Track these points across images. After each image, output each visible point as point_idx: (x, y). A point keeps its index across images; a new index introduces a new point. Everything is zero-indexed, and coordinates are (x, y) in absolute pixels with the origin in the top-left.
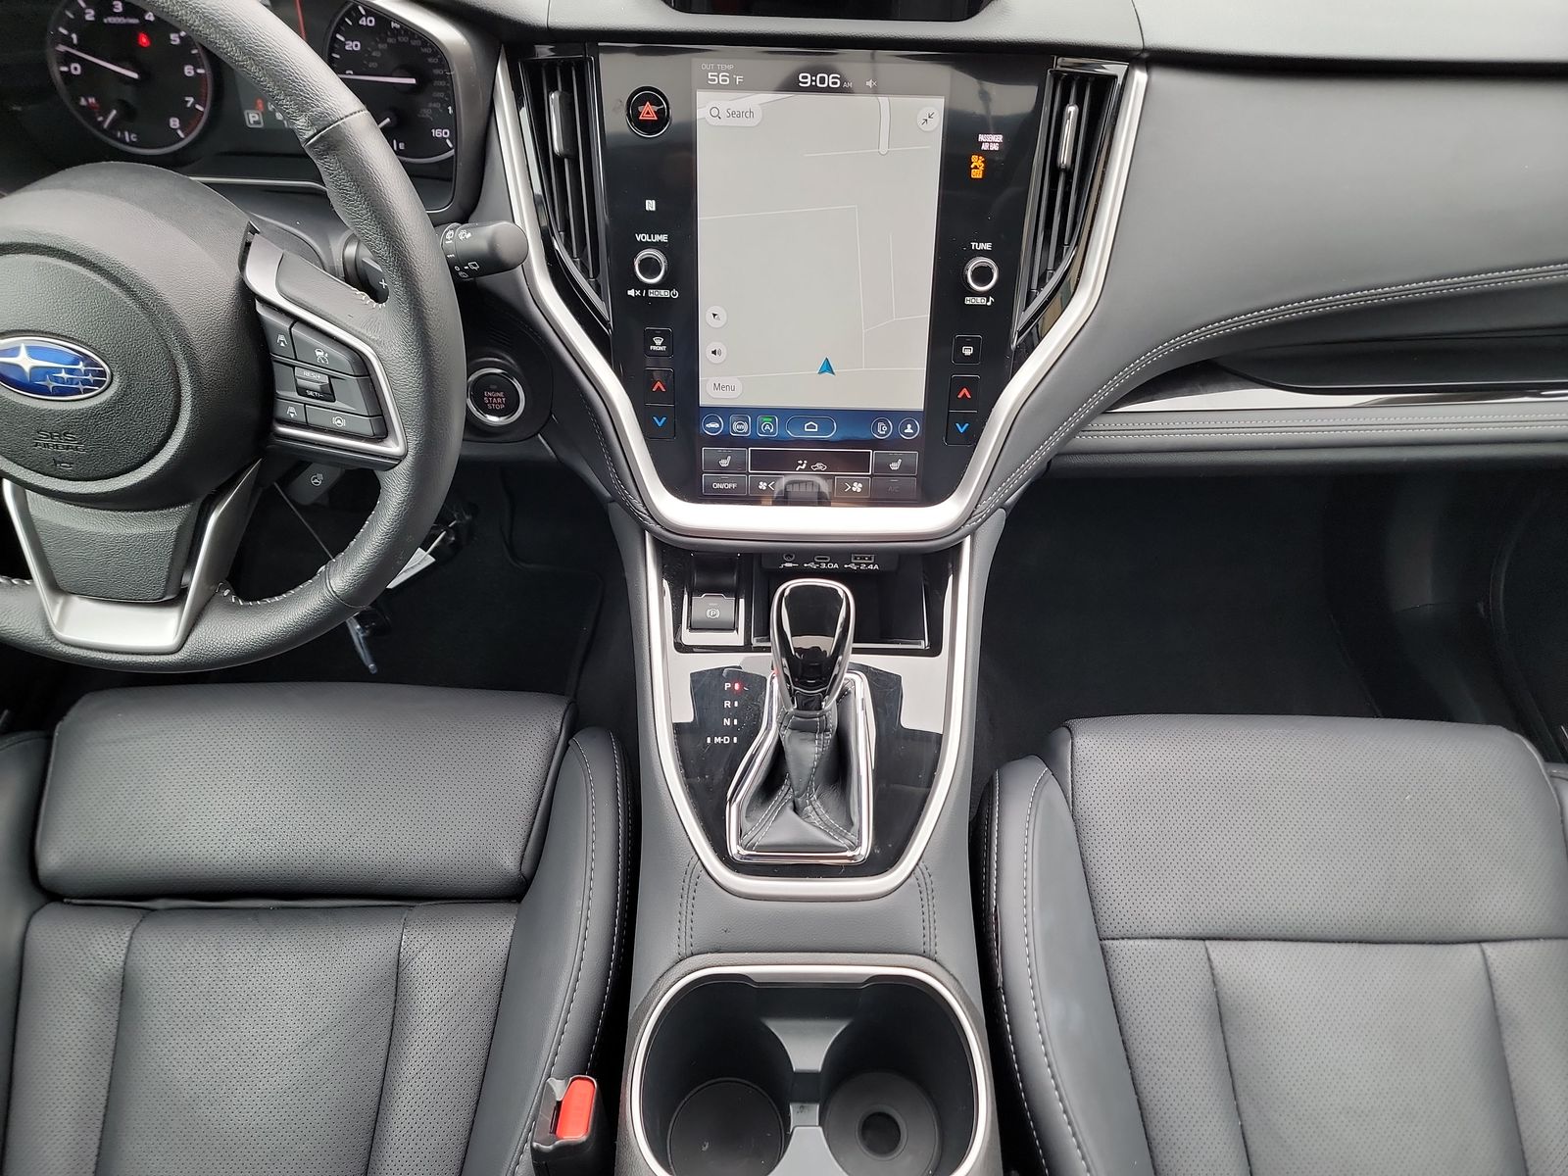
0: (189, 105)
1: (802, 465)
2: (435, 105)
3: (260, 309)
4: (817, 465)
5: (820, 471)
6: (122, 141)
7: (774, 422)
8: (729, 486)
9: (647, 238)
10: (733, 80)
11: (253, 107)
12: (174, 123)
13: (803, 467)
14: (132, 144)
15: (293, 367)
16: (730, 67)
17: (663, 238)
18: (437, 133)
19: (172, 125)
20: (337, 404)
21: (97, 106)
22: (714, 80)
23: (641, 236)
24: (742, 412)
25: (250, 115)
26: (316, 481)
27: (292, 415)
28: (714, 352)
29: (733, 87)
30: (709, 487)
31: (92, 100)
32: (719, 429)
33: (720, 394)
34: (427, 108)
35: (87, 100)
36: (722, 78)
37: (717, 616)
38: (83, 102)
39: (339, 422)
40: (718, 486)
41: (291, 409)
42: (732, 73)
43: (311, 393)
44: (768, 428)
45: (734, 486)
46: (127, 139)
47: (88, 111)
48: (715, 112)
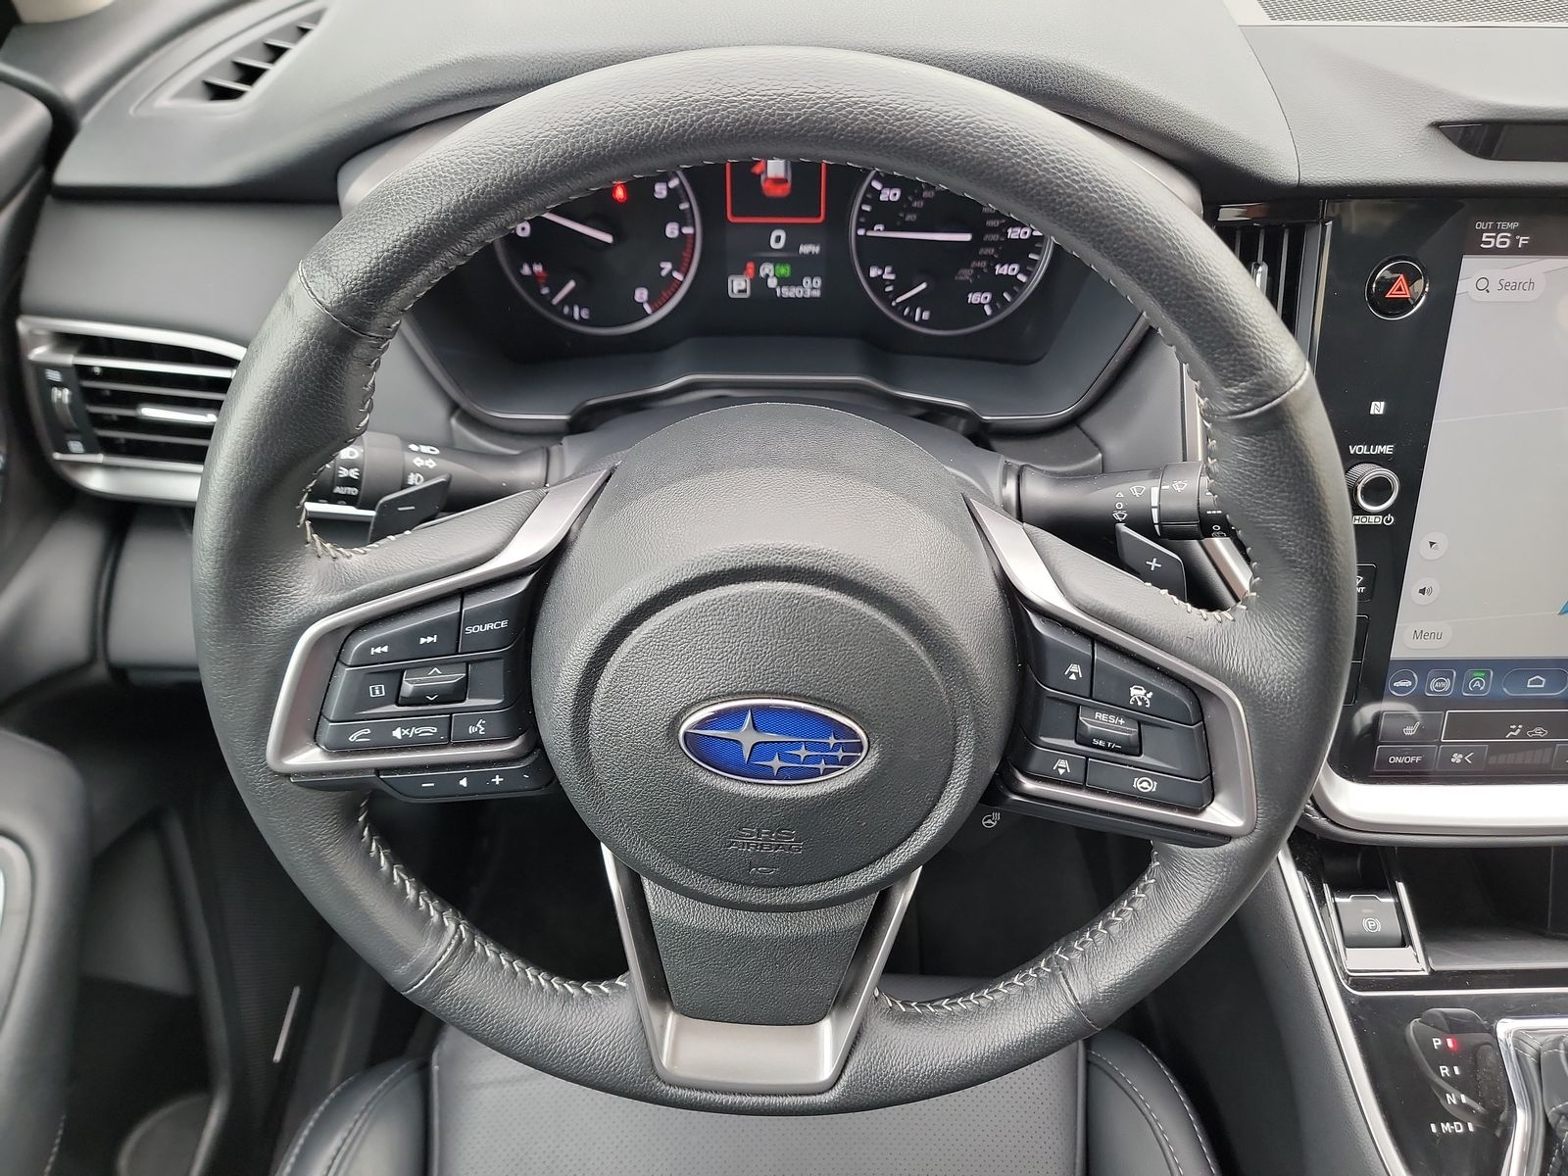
0: (664, 273)
1: (1514, 731)
2: (979, 264)
3: (1037, 623)
4: (1536, 729)
5: (1539, 737)
6: (570, 318)
7: (1487, 678)
8: (1411, 760)
9: (1364, 450)
10: (1515, 242)
11: (740, 272)
12: (641, 295)
13: (1515, 734)
14: (582, 322)
15: (1078, 706)
16: (1514, 225)
17: (1387, 449)
18: (974, 298)
19: (638, 298)
20: (1142, 759)
21: (545, 275)
22: (1490, 243)
23: (1357, 448)
24: (1442, 666)
25: (735, 283)
26: (989, 821)
27: (1061, 771)
28: (1422, 591)
29: (1513, 251)
30: (1384, 762)
31: (538, 268)
32: (1410, 688)
33: (1421, 643)
34: (969, 267)
35: (531, 267)
36: (1501, 240)
37: (1379, 929)
38: (526, 270)
39: (1145, 784)
40: (1397, 760)
41: (1063, 763)
42: (1515, 233)
43: (1101, 743)
44: (1478, 683)
45: (1418, 759)
46: (576, 316)
47: (531, 282)
48: (1482, 284)
